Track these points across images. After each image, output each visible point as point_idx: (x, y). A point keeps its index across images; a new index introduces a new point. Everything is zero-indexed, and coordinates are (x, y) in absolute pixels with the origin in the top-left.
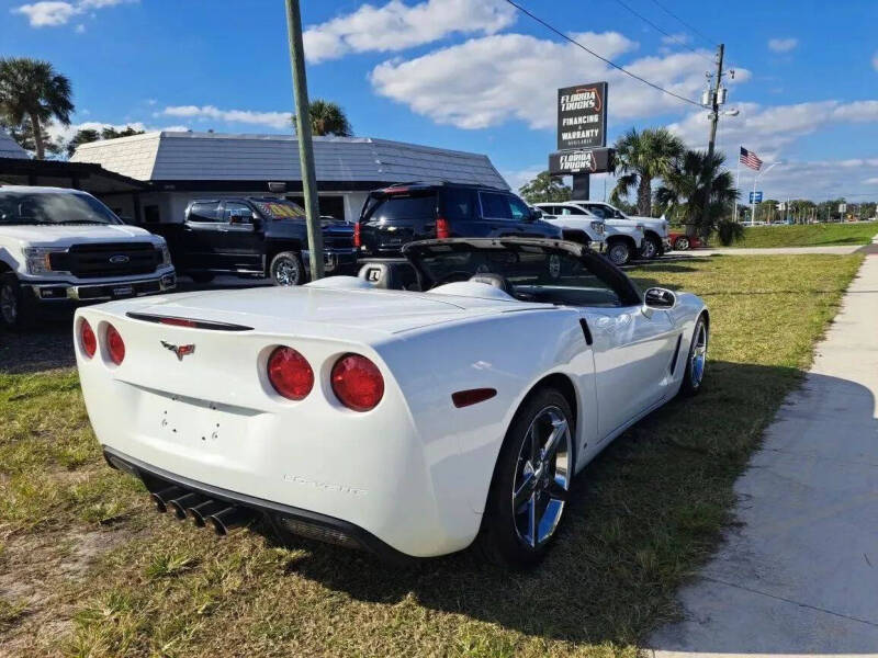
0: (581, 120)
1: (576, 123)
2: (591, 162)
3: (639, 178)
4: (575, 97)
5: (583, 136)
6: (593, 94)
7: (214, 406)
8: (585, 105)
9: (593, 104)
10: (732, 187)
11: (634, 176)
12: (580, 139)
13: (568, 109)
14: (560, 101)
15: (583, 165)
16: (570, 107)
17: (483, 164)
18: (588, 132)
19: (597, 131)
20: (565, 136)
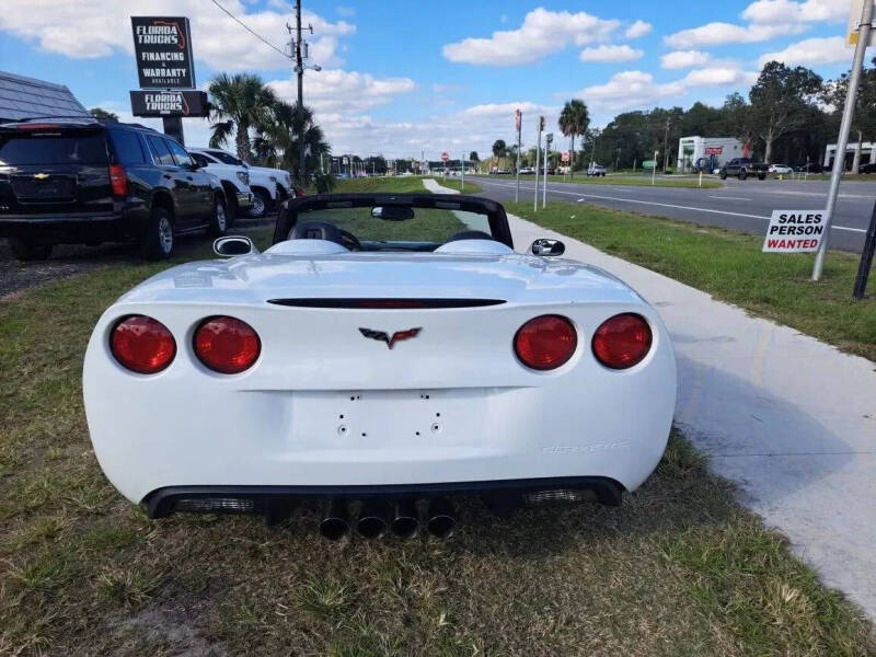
0: (163, 56)
1: (158, 58)
2: (183, 104)
3: (235, 126)
4: (154, 29)
5: (169, 74)
6: (174, 29)
7: (425, 394)
8: (167, 40)
9: (176, 41)
10: (323, 141)
11: (230, 123)
12: (166, 78)
13: (146, 41)
14: (135, 32)
15: (173, 107)
16: (148, 40)
17: (64, 96)
18: (174, 71)
19: (184, 71)
20: (147, 73)
